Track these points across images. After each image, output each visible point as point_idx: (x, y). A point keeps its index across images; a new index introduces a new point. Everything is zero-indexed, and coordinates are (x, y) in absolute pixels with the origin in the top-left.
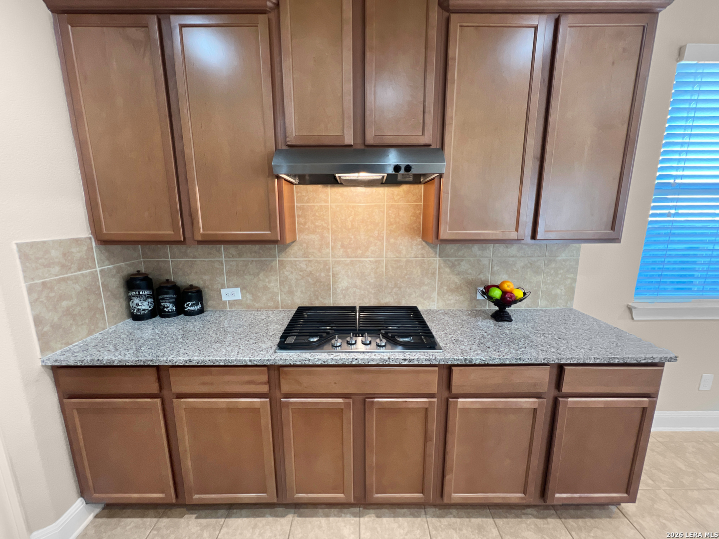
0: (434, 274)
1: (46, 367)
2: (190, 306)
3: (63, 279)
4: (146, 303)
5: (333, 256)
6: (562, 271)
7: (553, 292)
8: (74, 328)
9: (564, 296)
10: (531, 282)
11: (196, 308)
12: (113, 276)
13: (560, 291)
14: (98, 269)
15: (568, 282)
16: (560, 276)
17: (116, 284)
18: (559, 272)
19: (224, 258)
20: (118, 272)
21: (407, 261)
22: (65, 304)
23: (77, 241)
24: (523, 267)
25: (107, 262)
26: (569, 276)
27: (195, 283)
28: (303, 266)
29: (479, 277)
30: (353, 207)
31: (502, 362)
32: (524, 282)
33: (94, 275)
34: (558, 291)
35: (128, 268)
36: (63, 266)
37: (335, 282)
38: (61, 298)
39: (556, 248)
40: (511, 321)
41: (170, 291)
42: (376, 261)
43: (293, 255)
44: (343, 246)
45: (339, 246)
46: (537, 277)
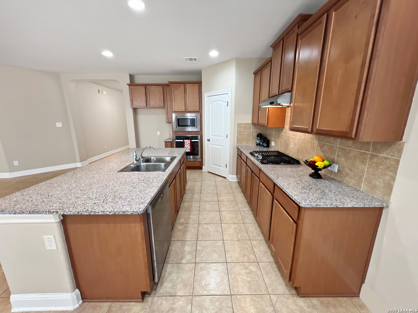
0: (314, 149)
1: (237, 147)
3: (244, 131)
4: (258, 141)
5: (290, 135)
6: (382, 167)
7: (373, 182)
8: (243, 141)
9: (382, 189)
10: (358, 168)
12: (255, 133)
13: (380, 183)
14: (251, 130)
15: (387, 178)
16: (380, 170)
17: (255, 135)
18: (380, 167)
19: (274, 132)
20: (256, 132)
22: (243, 136)
23: (248, 124)
24: (354, 156)
25: (254, 129)
26: (388, 173)
28: (284, 137)
29: (331, 156)
32: (354, 167)
33: (250, 132)
34: (378, 183)
35: (259, 131)
36: (244, 128)
37: (289, 146)
38: (242, 135)
39: (379, 146)
41: (263, 139)
43: (283, 133)
46: (363, 166)
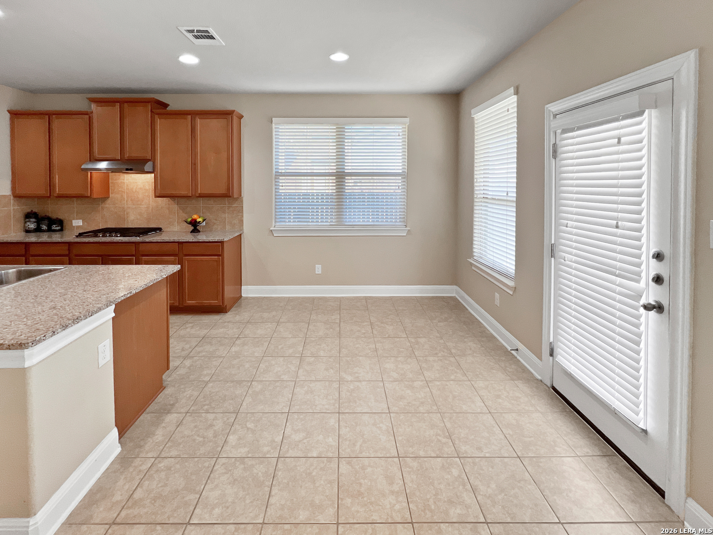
0: (175, 213)
2: (54, 227)
4: (33, 225)
5: (127, 205)
7: (233, 222)
10: (221, 217)
11: (58, 228)
12: (19, 212)
13: (236, 222)
14: (12, 208)
15: (239, 217)
16: (234, 214)
17: (20, 215)
18: (234, 212)
19: (75, 205)
20: (22, 210)
21: (162, 207)
23: (3, 196)
24: (217, 210)
25: (17, 206)
26: (239, 214)
27: (60, 217)
28: (113, 209)
30: (136, 182)
31: (157, 241)
32: (218, 217)
33: (10, 211)
37: (127, 217)
40: (199, 232)
41: (46, 220)
42: (147, 207)
43: (108, 204)
44: (131, 200)
45: (130, 200)
46: (224, 215)
